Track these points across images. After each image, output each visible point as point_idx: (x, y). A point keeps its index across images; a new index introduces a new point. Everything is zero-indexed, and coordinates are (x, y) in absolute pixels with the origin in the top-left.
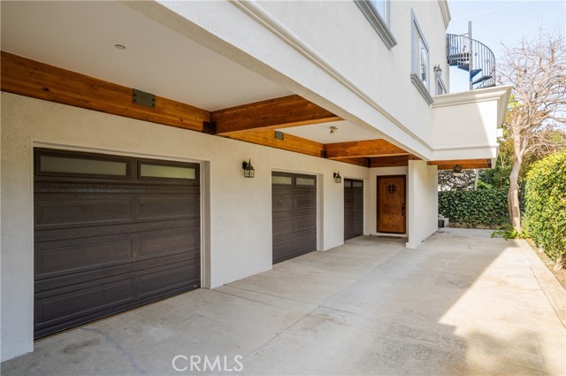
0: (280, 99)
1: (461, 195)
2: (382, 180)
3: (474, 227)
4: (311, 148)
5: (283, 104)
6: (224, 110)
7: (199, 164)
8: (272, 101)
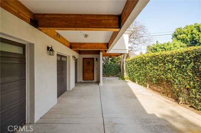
0: (86, 15)
1: (105, 66)
2: (85, 60)
3: (109, 76)
4: (67, 43)
5: (88, 18)
6: (45, 14)
7: (25, 45)
8: (80, 15)
